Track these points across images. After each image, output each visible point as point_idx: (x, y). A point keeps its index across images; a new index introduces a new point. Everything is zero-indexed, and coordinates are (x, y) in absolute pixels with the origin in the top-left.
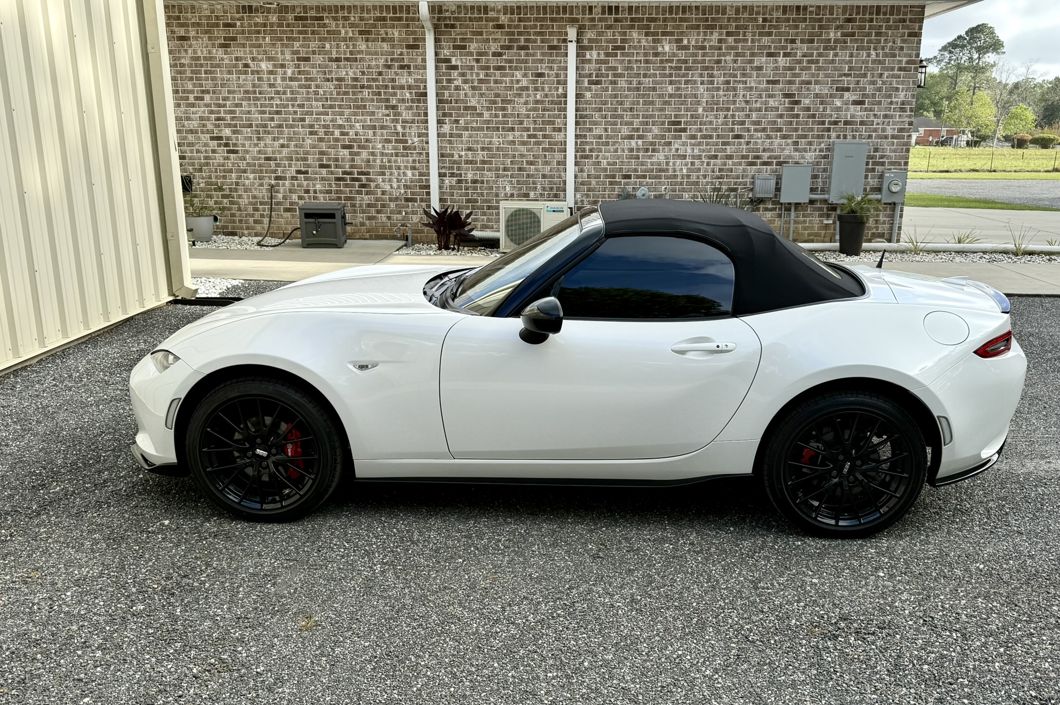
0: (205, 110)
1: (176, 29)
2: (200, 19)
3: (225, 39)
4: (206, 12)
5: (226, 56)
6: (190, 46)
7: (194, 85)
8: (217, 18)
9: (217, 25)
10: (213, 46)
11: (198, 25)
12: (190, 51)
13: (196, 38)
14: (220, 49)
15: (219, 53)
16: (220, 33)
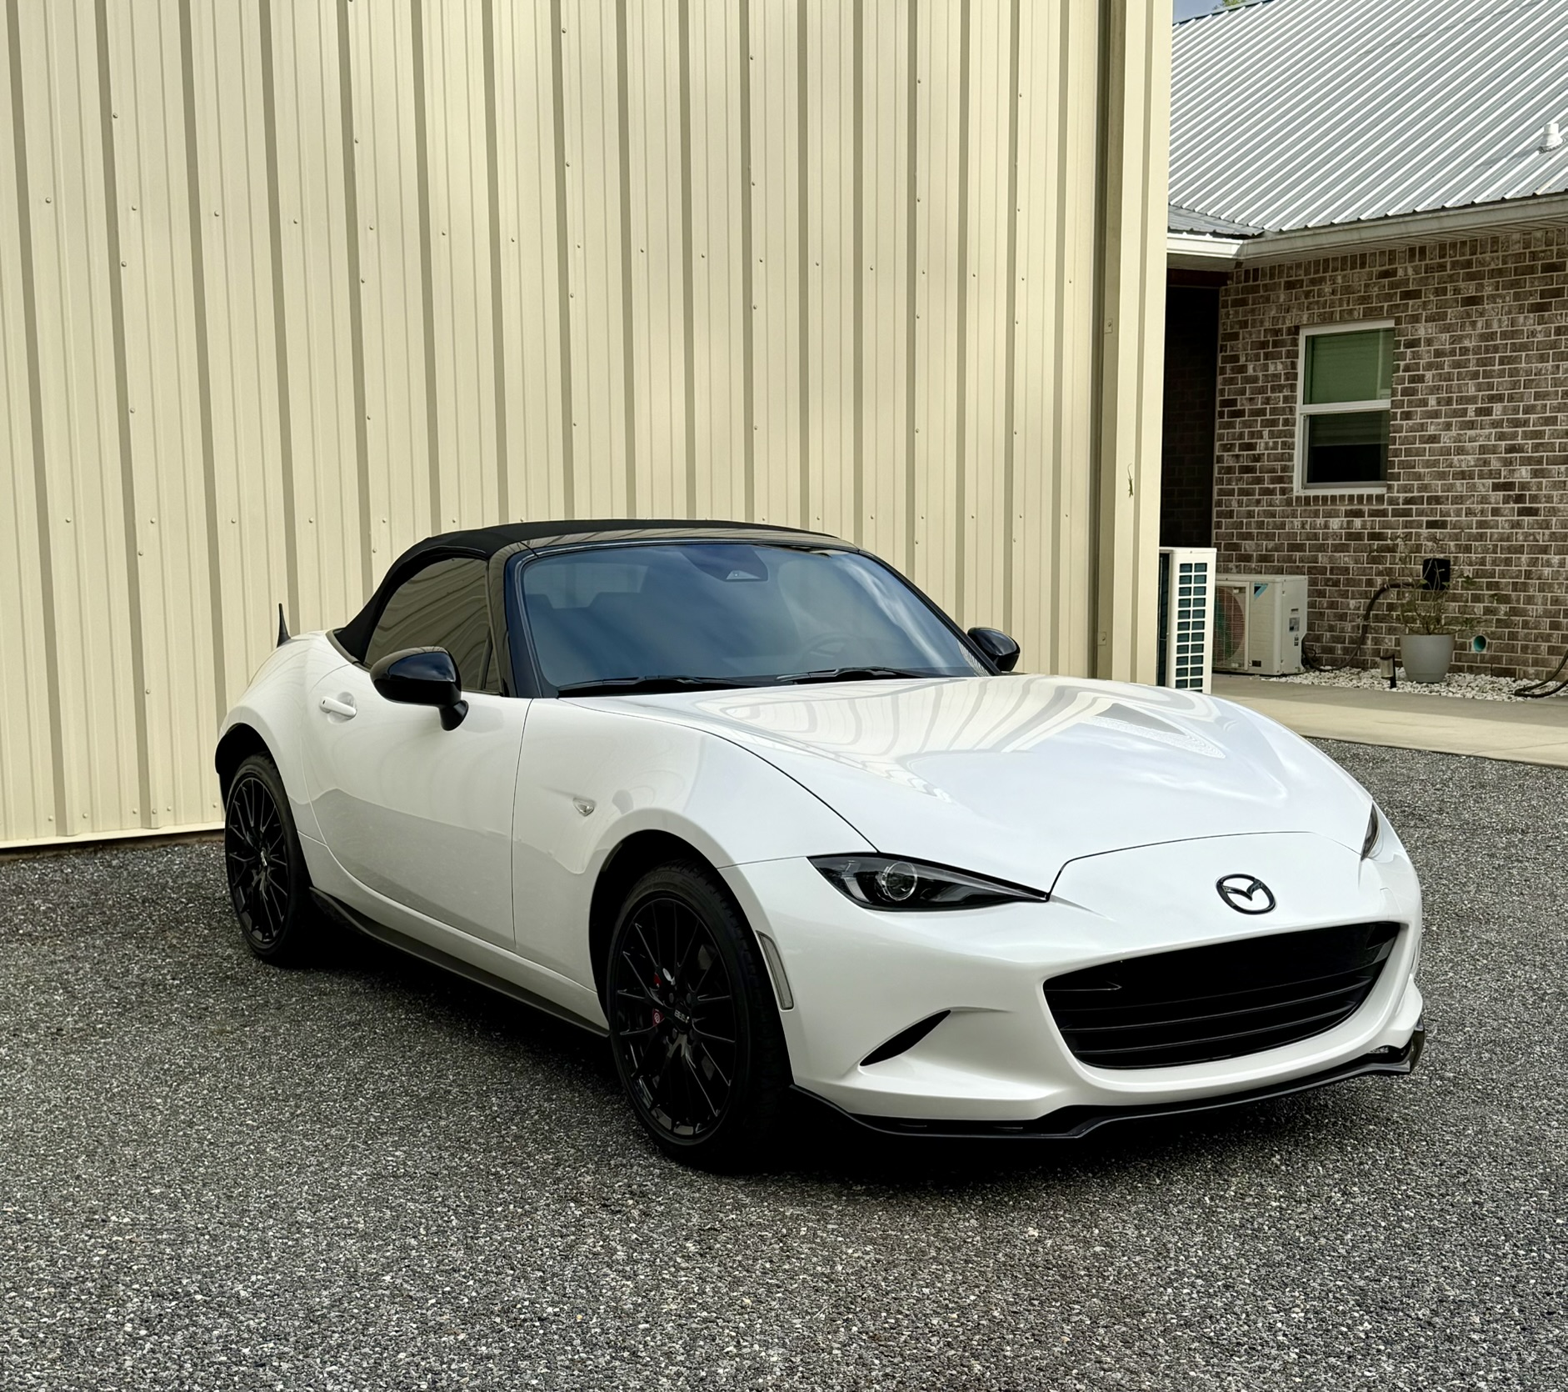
0: (1491, 433)
1: (1462, 284)
2: (1504, 263)
3: (1543, 294)
4: (1517, 246)
5: (1539, 328)
6: (1482, 314)
7: (1479, 388)
8: (1534, 256)
9: (1531, 270)
10: (1521, 310)
11: (1500, 272)
12: (1479, 325)
13: (1492, 299)
14: (1532, 315)
15: (1527, 322)
16: (1534, 285)
